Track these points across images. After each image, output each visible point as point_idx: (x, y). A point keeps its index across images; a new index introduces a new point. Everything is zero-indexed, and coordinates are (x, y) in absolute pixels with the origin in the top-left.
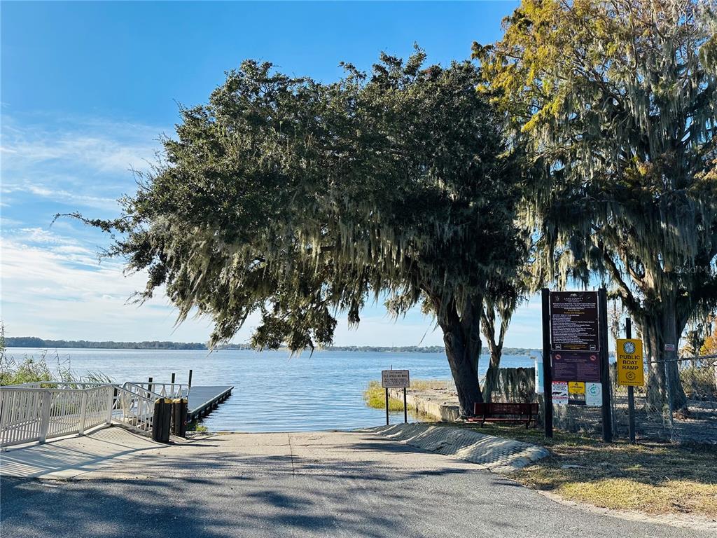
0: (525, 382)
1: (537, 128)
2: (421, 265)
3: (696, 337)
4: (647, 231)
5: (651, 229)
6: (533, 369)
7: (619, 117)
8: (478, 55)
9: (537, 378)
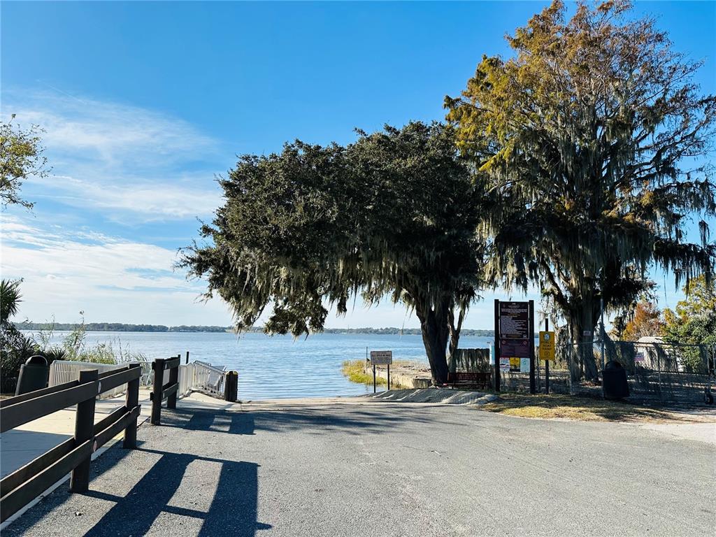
0: (481, 359)
1: (493, 169)
2: (409, 275)
3: (621, 322)
4: (570, 250)
5: (573, 249)
6: (489, 349)
7: (554, 161)
8: (449, 106)
9: (491, 355)
